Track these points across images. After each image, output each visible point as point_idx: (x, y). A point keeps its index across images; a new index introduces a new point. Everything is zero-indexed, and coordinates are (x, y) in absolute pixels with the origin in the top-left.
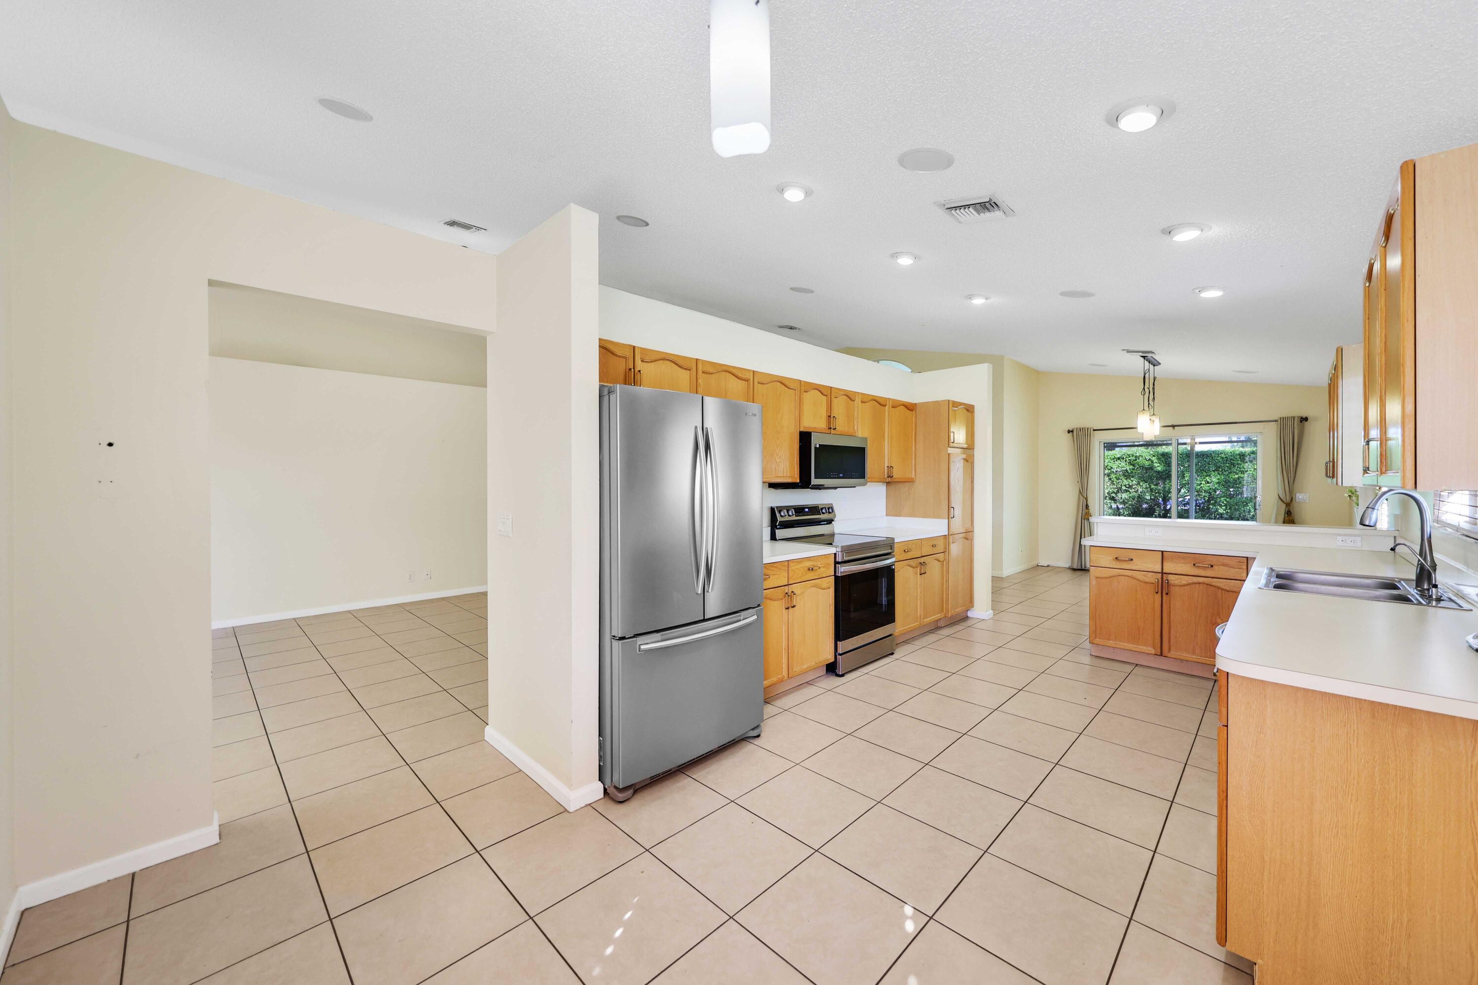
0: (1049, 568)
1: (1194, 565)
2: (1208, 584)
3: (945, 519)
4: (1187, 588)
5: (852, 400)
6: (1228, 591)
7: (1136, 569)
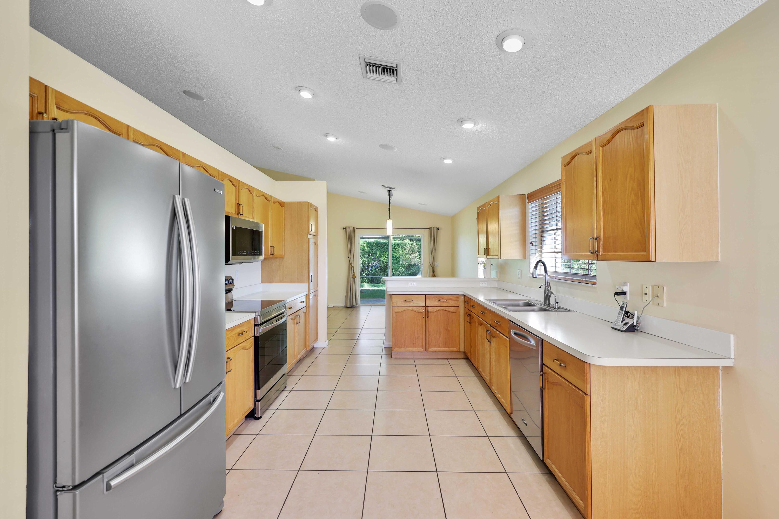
0: (334, 308)
1: (439, 301)
2: (444, 310)
3: (306, 283)
4: (436, 313)
5: (251, 193)
6: (452, 312)
7: (415, 306)
